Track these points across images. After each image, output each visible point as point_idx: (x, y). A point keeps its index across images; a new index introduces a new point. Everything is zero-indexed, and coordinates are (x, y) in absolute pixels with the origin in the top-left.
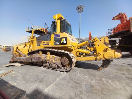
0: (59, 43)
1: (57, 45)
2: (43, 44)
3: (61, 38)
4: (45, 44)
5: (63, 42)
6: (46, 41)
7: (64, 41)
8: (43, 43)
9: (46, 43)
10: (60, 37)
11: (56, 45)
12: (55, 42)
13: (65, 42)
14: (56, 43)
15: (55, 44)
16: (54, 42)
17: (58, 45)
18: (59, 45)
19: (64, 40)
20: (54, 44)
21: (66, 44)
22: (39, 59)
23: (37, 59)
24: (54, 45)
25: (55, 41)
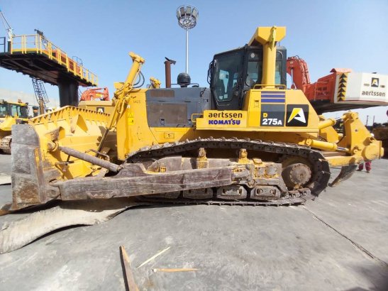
0: (283, 122)
1: (272, 125)
2: (210, 122)
3: (288, 105)
4: (221, 122)
5: (297, 118)
6: (225, 112)
7: (298, 116)
8: (211, 115)
9: (224, 119)
10: (284, 101)
11: (268, 125)
12: (267, 118)
13: (302, 119)
14: (271, 120)
15: (264, 123)
16: (262, 118)
17: (277, 125)
18: (280, 125)
19: (301, 112)
20: (262, 122)
21: (305, 125)
22: (221, 177)
23: (210, 179)
24: (261, 125)
25: (265, 115)
